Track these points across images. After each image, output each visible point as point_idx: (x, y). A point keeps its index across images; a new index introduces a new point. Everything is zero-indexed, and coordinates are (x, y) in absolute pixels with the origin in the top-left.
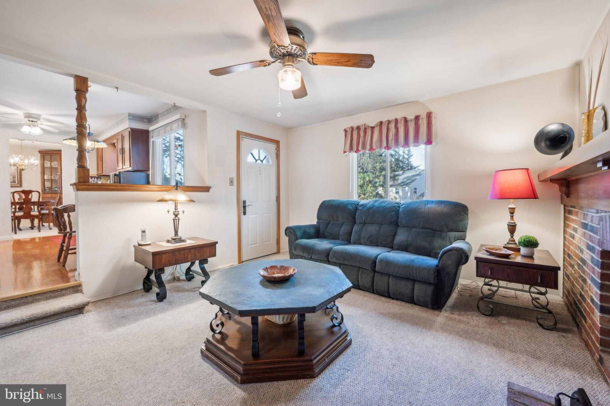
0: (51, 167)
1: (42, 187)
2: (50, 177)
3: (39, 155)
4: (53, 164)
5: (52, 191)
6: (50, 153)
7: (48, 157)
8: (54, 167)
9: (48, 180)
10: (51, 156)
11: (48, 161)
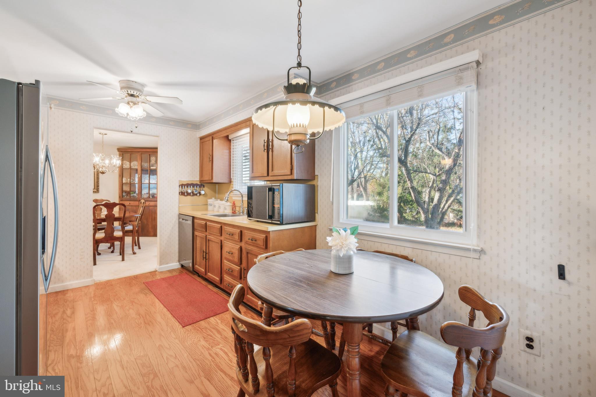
0: (131, 168)
1: (119, 192)
2: (129, 180)
3: (118, 153)
4: (132, 164)
5: (130, 197)
6: (129, 150)
7: (127, 156)
8: (133, 168)
9: (126, 184)
10: (131, 154)
11: (127, 161)
